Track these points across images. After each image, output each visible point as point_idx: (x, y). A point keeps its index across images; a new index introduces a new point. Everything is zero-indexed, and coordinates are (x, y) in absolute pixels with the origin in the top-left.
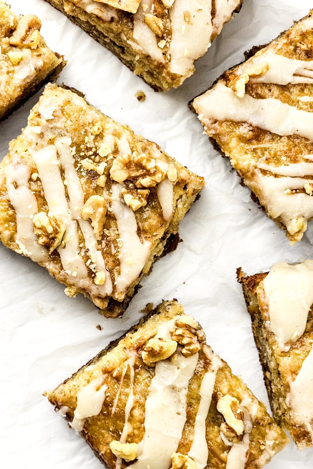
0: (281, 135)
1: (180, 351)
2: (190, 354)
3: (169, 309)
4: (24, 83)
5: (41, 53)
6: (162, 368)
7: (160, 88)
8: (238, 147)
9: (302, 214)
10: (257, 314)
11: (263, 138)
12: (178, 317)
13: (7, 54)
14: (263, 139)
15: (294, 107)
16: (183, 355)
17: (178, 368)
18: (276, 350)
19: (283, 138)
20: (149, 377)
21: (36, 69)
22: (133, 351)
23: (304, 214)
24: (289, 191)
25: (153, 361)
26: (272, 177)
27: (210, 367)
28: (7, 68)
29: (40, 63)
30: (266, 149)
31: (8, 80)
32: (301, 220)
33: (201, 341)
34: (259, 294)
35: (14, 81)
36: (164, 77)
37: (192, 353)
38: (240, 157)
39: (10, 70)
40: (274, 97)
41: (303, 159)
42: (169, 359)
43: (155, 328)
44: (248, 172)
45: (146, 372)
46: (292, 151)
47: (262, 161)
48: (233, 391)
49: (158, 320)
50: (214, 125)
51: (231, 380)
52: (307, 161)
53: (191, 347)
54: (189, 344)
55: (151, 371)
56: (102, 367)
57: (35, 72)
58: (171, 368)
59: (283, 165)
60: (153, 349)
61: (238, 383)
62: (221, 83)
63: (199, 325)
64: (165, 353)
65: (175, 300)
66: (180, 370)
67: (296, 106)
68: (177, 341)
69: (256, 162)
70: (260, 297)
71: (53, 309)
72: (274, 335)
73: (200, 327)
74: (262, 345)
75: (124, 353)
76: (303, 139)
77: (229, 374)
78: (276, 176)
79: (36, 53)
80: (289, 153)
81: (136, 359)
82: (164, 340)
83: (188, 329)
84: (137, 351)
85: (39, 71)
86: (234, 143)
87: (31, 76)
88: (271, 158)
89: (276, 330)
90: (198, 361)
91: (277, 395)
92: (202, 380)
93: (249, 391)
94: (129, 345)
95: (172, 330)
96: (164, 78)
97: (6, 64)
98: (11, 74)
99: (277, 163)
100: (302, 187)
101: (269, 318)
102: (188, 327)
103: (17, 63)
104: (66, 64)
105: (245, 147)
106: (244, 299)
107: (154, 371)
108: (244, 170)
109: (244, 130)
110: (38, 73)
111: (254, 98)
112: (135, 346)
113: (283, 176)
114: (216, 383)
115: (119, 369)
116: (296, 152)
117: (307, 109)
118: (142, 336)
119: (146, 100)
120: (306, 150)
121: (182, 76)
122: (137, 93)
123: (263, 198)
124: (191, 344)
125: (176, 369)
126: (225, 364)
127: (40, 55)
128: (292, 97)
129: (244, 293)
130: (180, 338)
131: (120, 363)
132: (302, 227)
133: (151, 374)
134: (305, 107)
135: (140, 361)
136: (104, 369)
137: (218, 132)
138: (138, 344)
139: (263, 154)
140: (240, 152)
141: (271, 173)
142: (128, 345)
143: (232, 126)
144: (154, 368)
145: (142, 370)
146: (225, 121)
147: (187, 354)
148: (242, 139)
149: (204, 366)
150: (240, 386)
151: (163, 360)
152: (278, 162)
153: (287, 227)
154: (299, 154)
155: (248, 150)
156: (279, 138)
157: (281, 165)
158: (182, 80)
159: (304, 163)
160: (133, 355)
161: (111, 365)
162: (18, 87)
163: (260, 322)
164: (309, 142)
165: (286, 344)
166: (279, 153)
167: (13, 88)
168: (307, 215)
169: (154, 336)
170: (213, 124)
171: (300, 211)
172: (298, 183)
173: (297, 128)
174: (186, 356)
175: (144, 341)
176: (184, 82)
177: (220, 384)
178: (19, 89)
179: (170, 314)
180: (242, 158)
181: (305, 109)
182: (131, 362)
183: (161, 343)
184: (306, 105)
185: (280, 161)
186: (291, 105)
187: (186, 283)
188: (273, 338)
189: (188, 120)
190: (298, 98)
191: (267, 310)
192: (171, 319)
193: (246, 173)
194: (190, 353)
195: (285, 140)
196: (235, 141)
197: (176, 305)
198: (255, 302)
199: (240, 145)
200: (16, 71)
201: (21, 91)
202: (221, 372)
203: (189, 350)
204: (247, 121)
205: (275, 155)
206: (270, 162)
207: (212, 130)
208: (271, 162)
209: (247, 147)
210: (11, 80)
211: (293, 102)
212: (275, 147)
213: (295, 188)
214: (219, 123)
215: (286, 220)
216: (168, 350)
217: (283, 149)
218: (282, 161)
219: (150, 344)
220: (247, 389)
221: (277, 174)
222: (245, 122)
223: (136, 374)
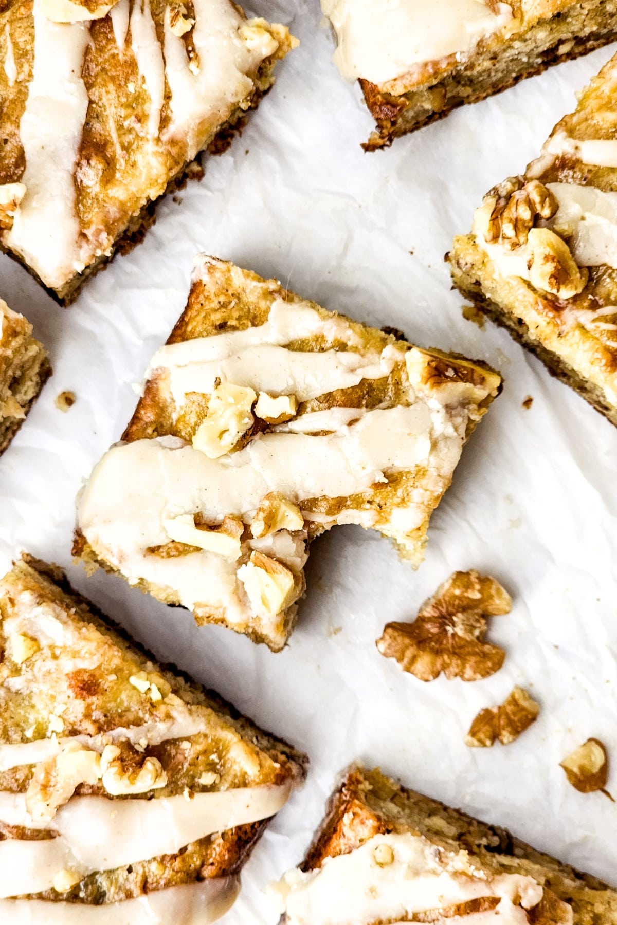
0: (87, 102)
1: (547, 223)
2: (550, 199)
3: (466, 264)
4: (70, 622)
5: (7, 600)
6: (589, 252)
7: (42, 365)
8: (124, 182)
9: (234, 30)
10: (446, 91)
11: (98, 136)
12: (480, 241)
13: (19, 665)
14: (100, 135)
15: (30, 88)
16: (554, 213)
17: (583, 219)
18: (511, 29)
19: (93, 98)
20: (610, 275)
21: (39, 604)
22: (562, 318)
23: (233, 27)
24: (193, 66)
25: (576, 273)
26: (172, 103)
27: (569, 156)
28: (47, 661)
29: (27, 597)
30: (120, 127)
31: (70, 654)
32: (246, 30)
33: (520, 184)
34: (405, 87)
35: (69, 643)
36: (13, 353)
37: (547, 196)
38: (144, 176)
39: (50, 655)
40: (16, 131)
41: (126, 50)
42: (569, 240)
43: (508, 283)
44: (169, 153)
45: (601, 283)
46: (114, 74)
47: (144, 130)
48: (609, 102)
49: (493, 280)
50: (90, 237)
51: (588, 110)
52: (128, 41)
53: (536, 198)
54: (530, 204)
55: (596, 274)
56: (606, 374)
57: (44, 604)
58: (584, 232)
59: (144, 87)
60: (552, 276)
61: (593, 95)
62: (7, 239)
63: (488, 194)
64: (555, 250)
65: (447, 257)
66: (587, 215)
67: (27, 84)
68: (527, 231)
69: (148, 140)
70: (411, 83)
71: (509, 499)
72: (481, 41)
73: (492, 192)
74: (508, 71)
75: (571, 334)
76: (87, 58)
77: (577, 115)
78: (168, 97)
79: (9, 609)
80: (119, 79)
81: (577, 308)
82: (529, 258)
83: (501, 214)
84: (562, 309)
85: (42, 598)
86: (118, 193)
87: (54, 611)
88: (135, 112)
89: (471, 38)
90: (561, 182)
91: (602, 20)
92: (599, 168)
93: (605, 70)
94: (551, 327)
95: (508, 245)
96: (16, 351)
97: (38, 664)
98: (57, 652)
99: (143, 99)
100: (182, 41)
101: (451, 56)
102: (497, 215)
103: (33, 643)
104: (28, 555)
105: (123, 168)
106: (424, 129)
107: (597, 268)
108: (168, 163)
109: (91, 176)
110: (45, 599)
111: (25, 168)
112: (551, 315)
113: (166, 84)
114: (599, 139)
115: (604, 339)
116: (115, 66)
117: (28, 61)
118: (529, 306)
119: (72, 390)
120: (109, 47)
121: (6, 317)
122: (60, 408)
123: (217, 114)
124: (530, 200)
125: (586, 223)
126: (558, 127)
127: (12, 601)
128: (11, 97)
129: (412, 131)
130: (520, 225)
131: (591, 339)
132: (259, 26)
133: (604, 274)
134: (26, 68)
135: (581, 300)
136: (609, 369)
137: (102, 227)
138: (546, 310)
139: (130, 130)
140: (133, 176)
141: (165, 107)
142: (553, 331)
143: (87, 202)
144: (590, 269)
145: (598, 292)
146: (79, 217)
147: (550, 205)
148: (108, 178)
149: (569, 169)
150: (597, 89)
151: (572, 252)
152: (140, 98)
153: (264, 57)
154: (119, 61)
155: (126, 161)
156: (94, 106)
157: (145, 91)
158: (13, 315)
159: (134, 47)
160: (571, 316)
161: (599, 355)
162: (80, 633)
163: (463, 82)
164: (92, 44)
165: (496, 11)
166: (124, 100)
167: (83, 643)
168: (234, 21)
169: (525, 281)
170: (88, 240)
171: (230, 38)
172: (174, 49)
173: (68, 73)
174: (555, 208)
175: (540, 300)
176: (18, 312)
177: (601, 129)
178: (84, 630)
179: (477, 258)
180: (144, 171)
181: (29, 65)
182: (585, 317)
183: (538, 261)
184: (21, 66)
185: (137, 93)
186: (26, 94)
187: (412, 250)
188: (489, 42)
189: (96, 301)
190: (11, 83)
191: (435, 64)
192: (485, 255)
193: (173, 157)
194: (547, 199)
195: (95, 93)
196: (114, 191)
197: (456, 252)
198: (424, 98)
199: (121, 179)
200: (50, 642)
201: (86, 628)
202: (576, 133)
203: (542, 202)
204: (72, 172)
205: (128, 106)
206: (144, 113)
207: (100, 240)
208: (143, 111)
209: (121, 164)
210: (68, 649)
211: (20, 92)
212: (113, 109)
213: (185, 53)
214: (84, 228)
215: (251, 62)
216: (548, 245)
217: (114, 92)
218: (137, 89)
219: (543, 284)
220: (601, 75)
221: (165, 96)
222: (74, 177)
223: (608, 302)
